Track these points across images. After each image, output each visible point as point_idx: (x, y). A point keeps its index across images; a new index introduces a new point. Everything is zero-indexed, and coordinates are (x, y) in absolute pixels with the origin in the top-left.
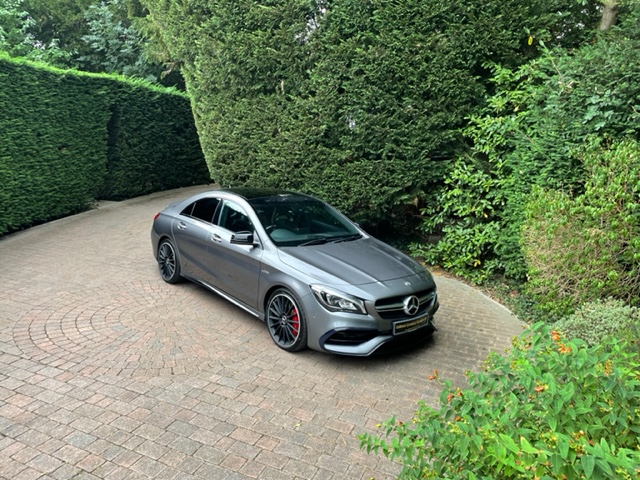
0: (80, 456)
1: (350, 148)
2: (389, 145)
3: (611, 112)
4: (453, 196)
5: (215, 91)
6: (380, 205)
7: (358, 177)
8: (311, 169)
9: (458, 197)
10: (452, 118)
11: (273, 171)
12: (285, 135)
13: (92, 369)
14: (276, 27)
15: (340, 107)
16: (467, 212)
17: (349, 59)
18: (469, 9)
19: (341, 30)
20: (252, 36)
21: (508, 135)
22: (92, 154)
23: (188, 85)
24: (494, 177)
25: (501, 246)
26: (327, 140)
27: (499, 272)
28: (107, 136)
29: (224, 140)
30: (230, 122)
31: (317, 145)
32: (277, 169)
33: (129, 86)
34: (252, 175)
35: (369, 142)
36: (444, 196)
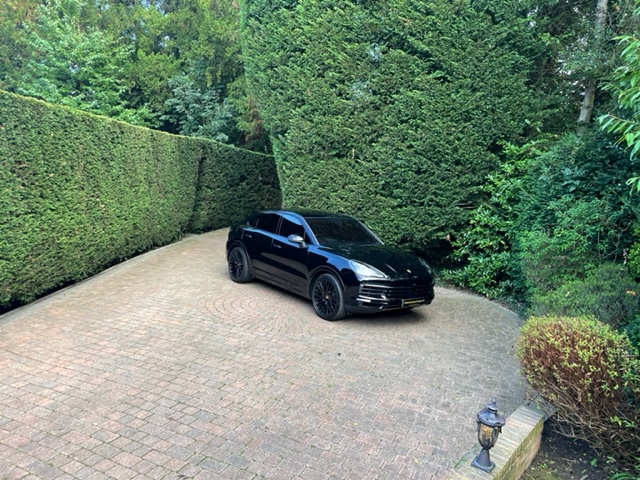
1: (400, 198)
2: (429, 197)
3: (580, 181)
4: (476, 232)
5: (300, 154)
6: (421, 239)
7: (406, 219)
9: (481, 232)
10: (475, 179)
12: (353, 187)
14: (352, 114)
15: (395, 169)
16: (487, 245)
19: (398, 118)
20: (334, 119)
21: (516, 191)
23: (275, 149)
24: (506, 219)
25: (511, 269)
26: (383, 192)
27: (509, 290)
29: (304, 189)
31: (377, 193)
35: (415, 193)
36: (469, 233)
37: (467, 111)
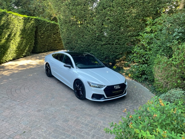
0: (24, 127)
1: (105, 41)
2: (116, 41)
3: (181, 34)
4: (134, 56)
5: (66, 23)
6: (113, 58)
7: (107, 50)
8: (93, 47)
9: (136, 56)
10: (135, 34)
11: (82, 47)
12: (86, 37)
13: (29, 102)
14: (85, 5)
15: (102, 29)
16: (138, 61)
17: (105, 15)
18: (141, 2)
19: (103, 7)
20: (77, 7)
21: (151, 39)
22: (30, 40)
23: (58, 21)
24: (146, 51)
25: (147, 71)
26: (98, 39)
27: (146, 79)
28: (34, 35)
29: (68, 37)
30: (70, 32)
31: (95, 40)
32: (83, 46)
33: (41, 21)
34: (76, 48)
35: (110, 40)
36: (131, 56)
37: (132, 3)
